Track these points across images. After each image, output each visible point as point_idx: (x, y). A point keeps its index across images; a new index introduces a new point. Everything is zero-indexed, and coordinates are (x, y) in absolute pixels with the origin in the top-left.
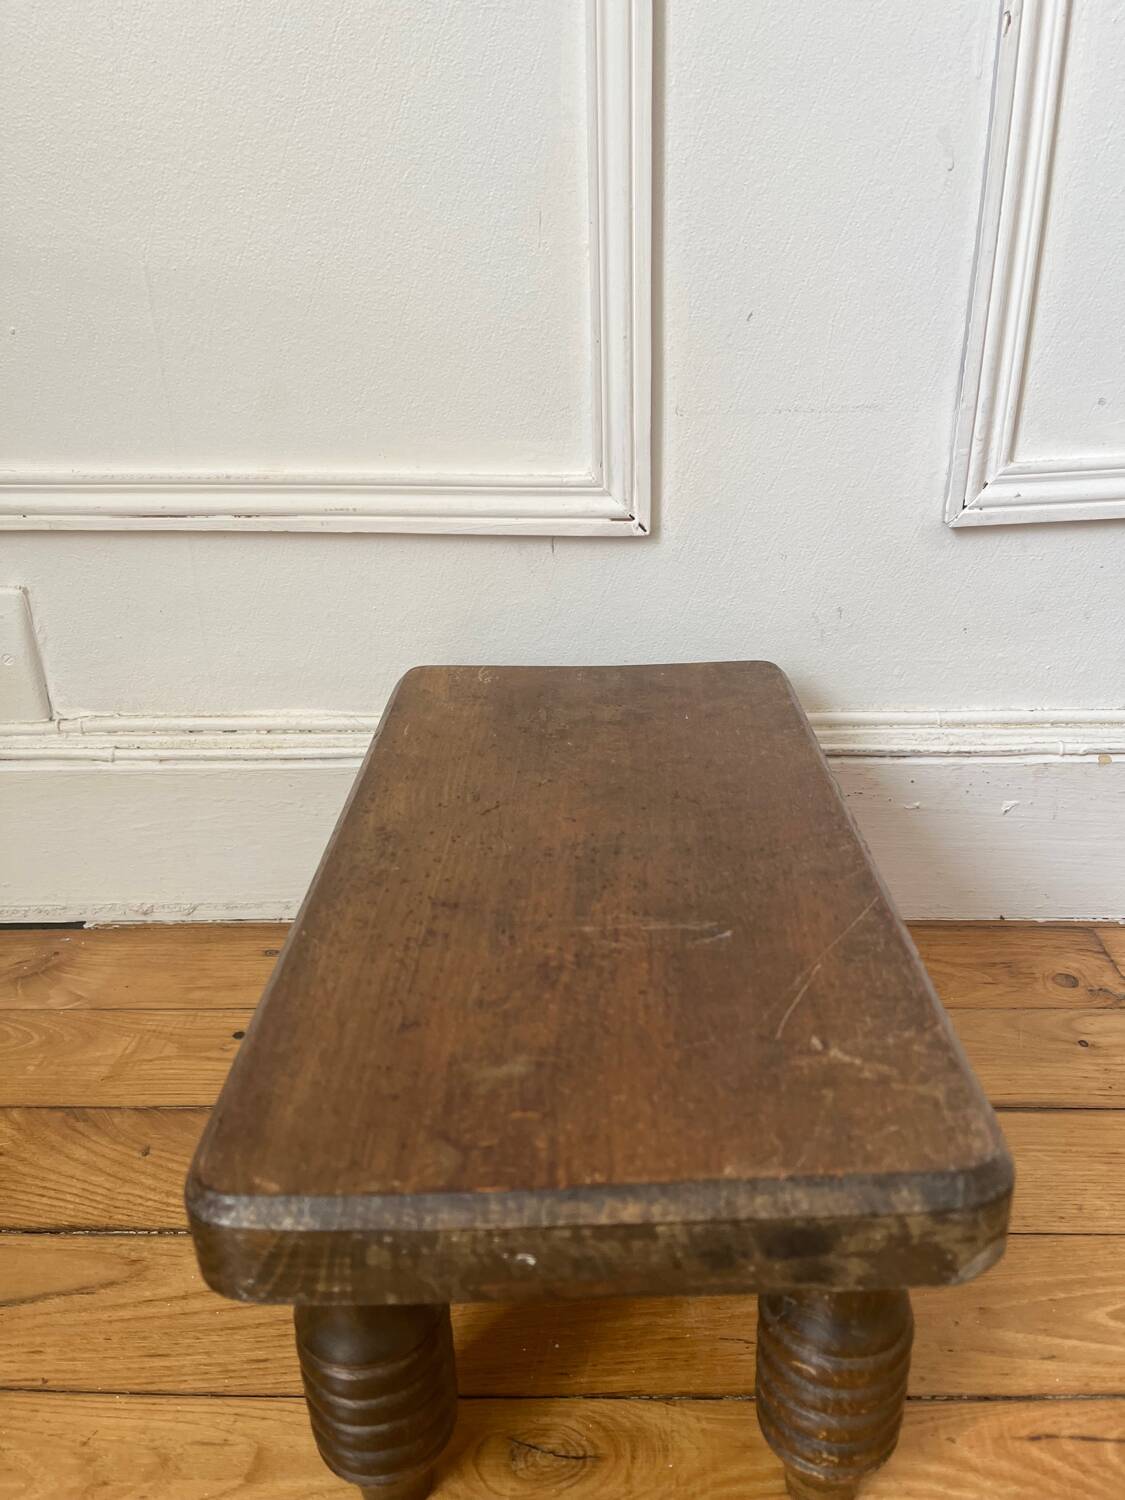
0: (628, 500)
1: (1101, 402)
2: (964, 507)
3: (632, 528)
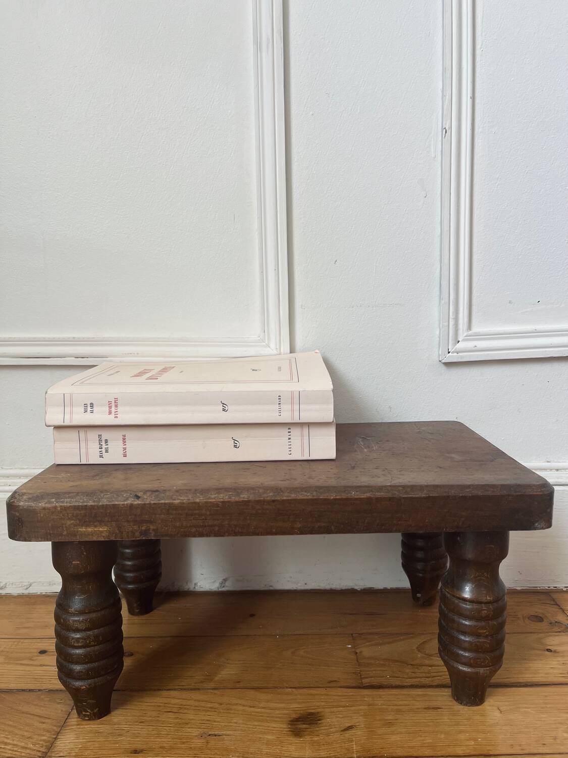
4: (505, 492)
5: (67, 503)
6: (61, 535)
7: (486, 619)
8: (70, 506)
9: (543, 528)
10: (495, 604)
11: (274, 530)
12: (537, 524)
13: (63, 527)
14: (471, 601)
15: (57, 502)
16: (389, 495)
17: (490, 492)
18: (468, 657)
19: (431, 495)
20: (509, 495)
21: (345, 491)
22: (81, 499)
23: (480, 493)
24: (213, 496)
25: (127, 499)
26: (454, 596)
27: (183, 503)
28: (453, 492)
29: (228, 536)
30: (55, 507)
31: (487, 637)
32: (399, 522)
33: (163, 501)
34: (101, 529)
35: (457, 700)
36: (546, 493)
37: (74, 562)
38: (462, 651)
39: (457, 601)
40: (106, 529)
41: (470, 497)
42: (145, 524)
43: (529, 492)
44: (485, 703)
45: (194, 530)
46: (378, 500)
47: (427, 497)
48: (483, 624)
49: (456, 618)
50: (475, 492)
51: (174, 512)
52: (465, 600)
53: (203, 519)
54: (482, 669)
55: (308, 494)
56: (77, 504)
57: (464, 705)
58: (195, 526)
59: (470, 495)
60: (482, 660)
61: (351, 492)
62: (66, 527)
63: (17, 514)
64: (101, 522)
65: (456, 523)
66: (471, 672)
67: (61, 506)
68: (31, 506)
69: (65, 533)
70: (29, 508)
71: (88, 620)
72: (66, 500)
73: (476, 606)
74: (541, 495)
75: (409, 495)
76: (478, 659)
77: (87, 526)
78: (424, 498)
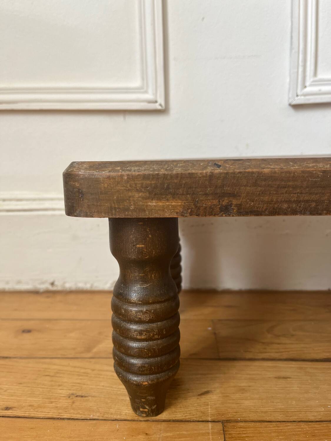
0: (155, 94)
2: (297, 96)
3: (157, 106)
5: (134, 171)
6: (128, 210)
8: (138, 175)
13: (129, 200)
15: (123, 170)
22: (151, 168)
24: (311, 165)
25: (205, 168)
27: (275, 173)
29: (326, 214)
30: (122, 176)
33: (250, 170)
34: (174, 204)
37: (138, 246)
40: (180, 204)
42: (226, 198)
45: (285, 206)
51: (264, 183)
53: (298, 193)
56: (147, 172)
58: (289, 202)
62: (134, 201)
63: (77, 185)
64: (175, 196)
67: (128, 175)
68: (93, 175)
69: (132, 207)
70: (91, 177)
71: (152, 311)
72: (133, 168)
77: (159, 199)
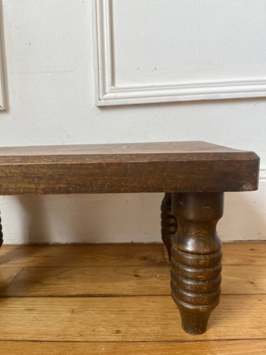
1: (138, 69)
2: (100, 100)
4: (217, 158)
7: (204, 266)
9: (249, 190)
10: (212, 256)
11: (22, 191)
12: (244, 186)
14: (192, 253)
16: (118, 161)
17: (203, 158)
18: (191, 297)
19: (153, 161)
20: (220, 161)
21: (81, 158)
23: (195, 159)
26: (179, 249)
28: (172, 159)
31: (204, 281)
32: (127, 184)
35: (185, 329)
36: (252, 159)
38: (186, 292)
39: (181, 253)
41: (186, 162)
43: (238, 158)
44: (207, 332)
46: (108, 165)
47: (149, 162)
48: (201, 271)
49: (181, 266)
50: (191, 159)
52: (187, 252)
54: (201, 306)
55: (49, 161)
57: (189, 334)
59: (186, 160)
60: (201, 300)
61: (86, 159)
65: (175, 185)
66: (193, 309)
73: (195, 257)
74: (248, 161)
75: (134, 160)
76: (197, 298)
78: (146, 163)
